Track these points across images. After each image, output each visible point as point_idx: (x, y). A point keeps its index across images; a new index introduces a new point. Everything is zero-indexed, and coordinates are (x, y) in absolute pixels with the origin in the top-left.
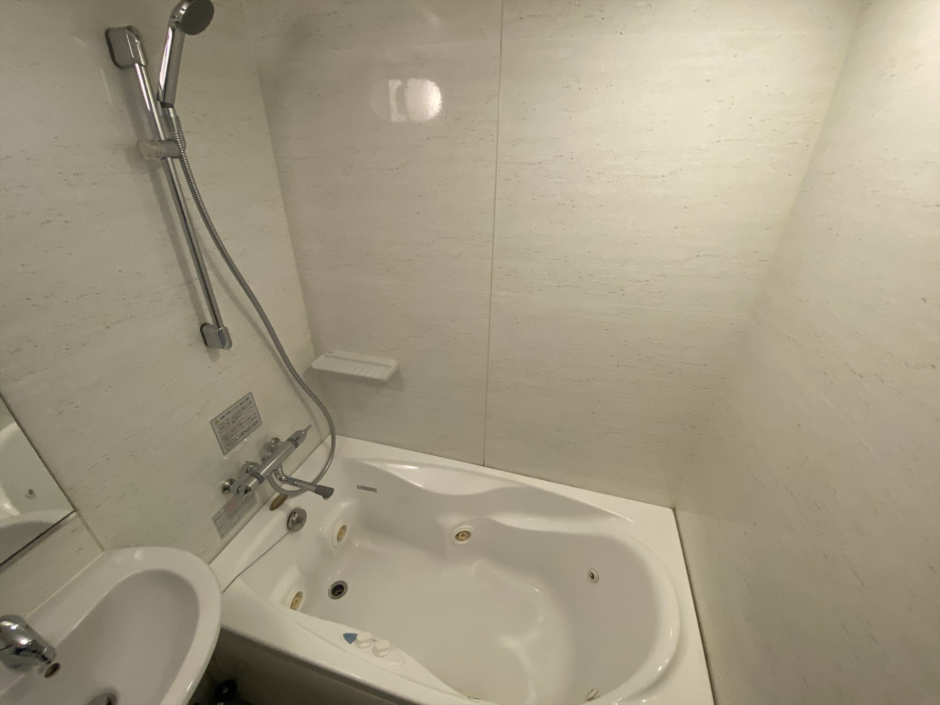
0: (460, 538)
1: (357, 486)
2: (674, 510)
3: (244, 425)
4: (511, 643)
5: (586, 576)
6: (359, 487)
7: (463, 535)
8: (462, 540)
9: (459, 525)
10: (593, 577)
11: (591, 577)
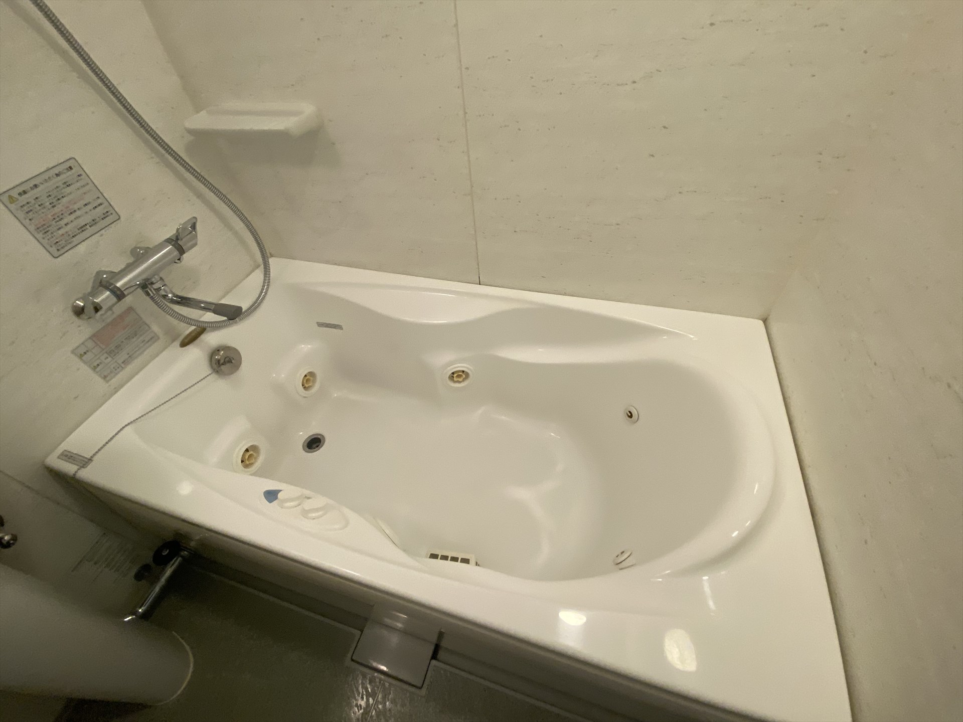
0: (455, 379)
1: (317, 323)
2: (765, 321)
3: (78, 213)
4: (523, 494)
5: (622, 416)
6: (321, 325)
7: (458, 376)
8: (460, 382)
9: (451, 363)
10: (631, 416)
11: (629, 416)
